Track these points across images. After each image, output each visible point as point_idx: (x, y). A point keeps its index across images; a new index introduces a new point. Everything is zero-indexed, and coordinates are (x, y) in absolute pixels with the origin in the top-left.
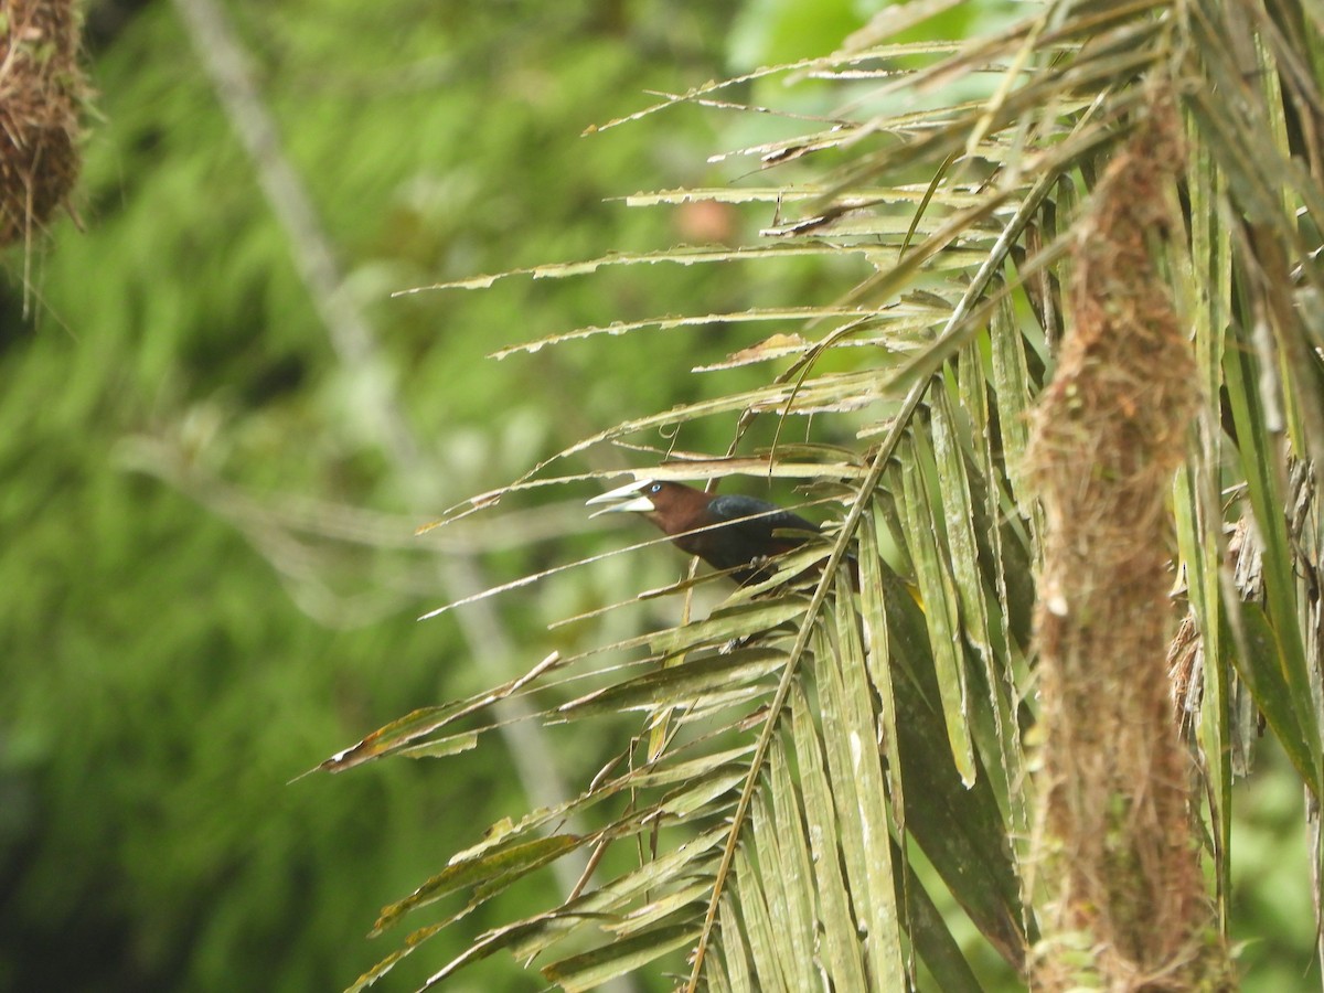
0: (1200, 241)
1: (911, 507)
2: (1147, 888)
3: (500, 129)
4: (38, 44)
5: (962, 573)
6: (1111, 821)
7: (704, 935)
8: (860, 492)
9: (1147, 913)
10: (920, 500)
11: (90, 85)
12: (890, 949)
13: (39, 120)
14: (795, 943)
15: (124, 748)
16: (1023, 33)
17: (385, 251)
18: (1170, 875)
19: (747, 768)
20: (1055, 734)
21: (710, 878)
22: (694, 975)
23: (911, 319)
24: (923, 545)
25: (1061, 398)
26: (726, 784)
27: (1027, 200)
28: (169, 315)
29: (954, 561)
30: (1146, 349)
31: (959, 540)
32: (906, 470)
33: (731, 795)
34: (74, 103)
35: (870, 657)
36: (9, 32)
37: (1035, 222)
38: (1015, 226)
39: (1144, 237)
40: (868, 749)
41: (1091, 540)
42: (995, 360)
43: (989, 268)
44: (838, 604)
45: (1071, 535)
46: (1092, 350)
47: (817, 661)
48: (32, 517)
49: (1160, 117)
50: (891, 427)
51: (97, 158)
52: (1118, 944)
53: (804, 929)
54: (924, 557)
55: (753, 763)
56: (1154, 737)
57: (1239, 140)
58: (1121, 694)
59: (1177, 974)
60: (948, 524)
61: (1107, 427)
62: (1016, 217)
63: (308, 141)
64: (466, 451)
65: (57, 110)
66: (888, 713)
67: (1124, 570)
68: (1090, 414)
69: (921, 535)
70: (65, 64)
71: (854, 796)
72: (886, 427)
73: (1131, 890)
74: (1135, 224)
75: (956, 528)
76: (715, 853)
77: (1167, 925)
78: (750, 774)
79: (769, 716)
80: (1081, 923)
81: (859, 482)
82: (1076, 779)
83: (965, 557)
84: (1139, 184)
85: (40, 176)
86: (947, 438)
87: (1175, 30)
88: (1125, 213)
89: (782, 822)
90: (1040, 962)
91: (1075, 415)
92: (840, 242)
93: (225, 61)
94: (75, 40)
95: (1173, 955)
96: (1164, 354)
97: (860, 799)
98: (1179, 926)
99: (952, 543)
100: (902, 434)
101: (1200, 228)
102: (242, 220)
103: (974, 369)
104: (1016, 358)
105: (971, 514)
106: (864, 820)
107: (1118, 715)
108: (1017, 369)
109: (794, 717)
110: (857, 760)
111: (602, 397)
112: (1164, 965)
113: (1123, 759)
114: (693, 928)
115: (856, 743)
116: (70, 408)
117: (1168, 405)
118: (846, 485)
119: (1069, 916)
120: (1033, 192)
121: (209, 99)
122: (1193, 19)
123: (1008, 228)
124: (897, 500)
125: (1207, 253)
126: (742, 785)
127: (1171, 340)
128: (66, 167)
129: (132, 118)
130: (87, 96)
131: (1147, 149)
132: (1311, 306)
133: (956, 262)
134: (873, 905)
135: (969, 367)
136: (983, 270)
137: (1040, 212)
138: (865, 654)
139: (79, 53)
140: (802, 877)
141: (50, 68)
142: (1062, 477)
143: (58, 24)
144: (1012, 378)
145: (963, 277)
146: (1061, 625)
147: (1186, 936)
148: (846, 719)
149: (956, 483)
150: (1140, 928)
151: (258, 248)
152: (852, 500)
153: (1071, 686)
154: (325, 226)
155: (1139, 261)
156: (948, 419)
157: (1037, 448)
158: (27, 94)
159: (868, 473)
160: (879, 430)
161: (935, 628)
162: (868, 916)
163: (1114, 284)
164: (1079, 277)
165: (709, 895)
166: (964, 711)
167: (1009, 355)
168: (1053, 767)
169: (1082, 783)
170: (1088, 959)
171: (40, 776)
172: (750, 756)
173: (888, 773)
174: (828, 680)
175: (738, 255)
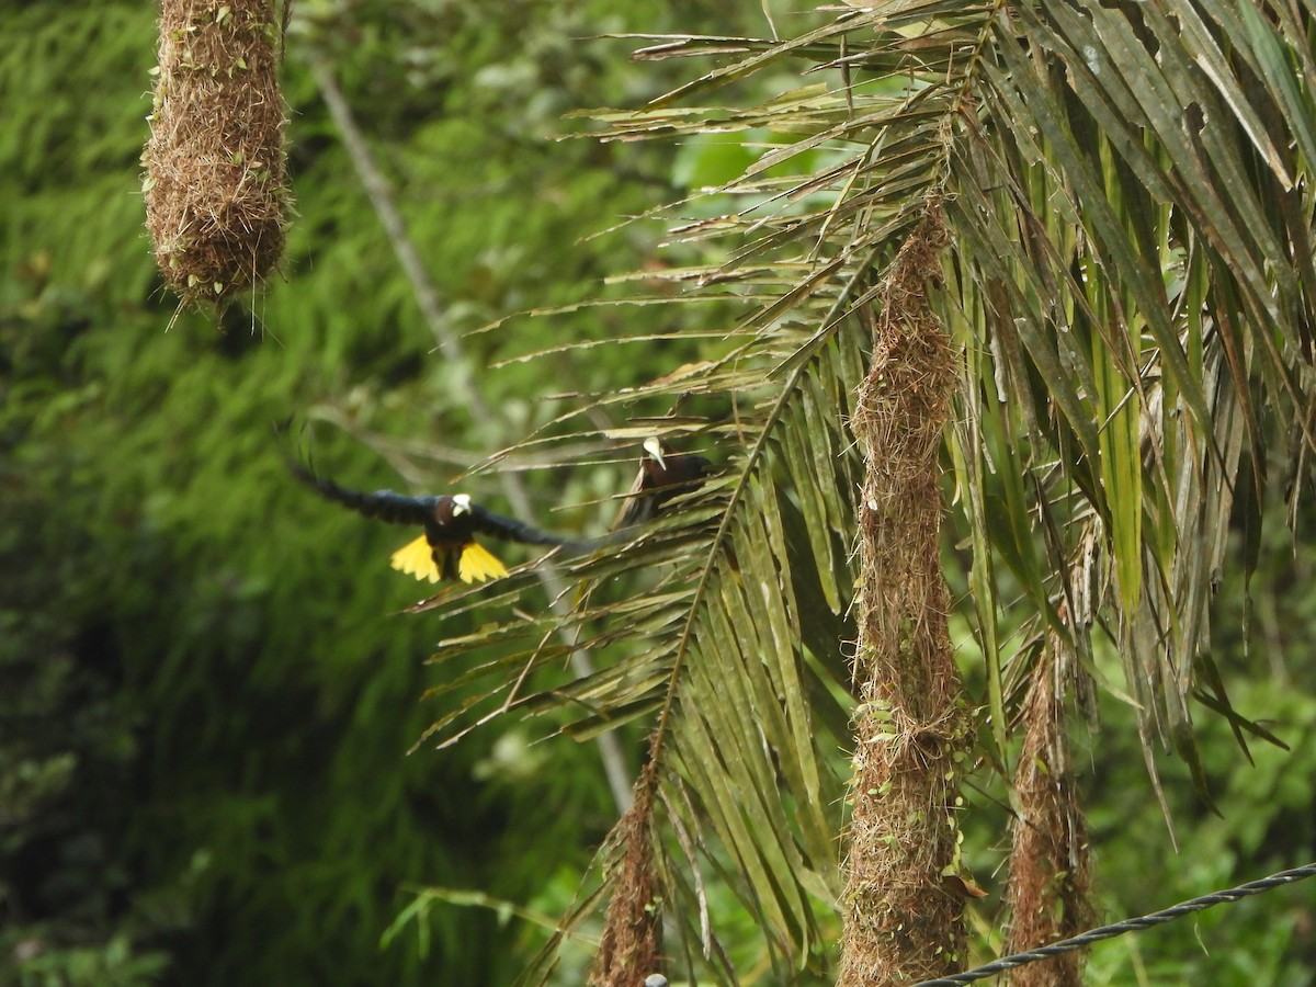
0: (967, 293)
1: (791, 450)
2: (924, 673)
3: (536, 222)
4: (260, 171)
5: (826, 488)
6: (903, 635)
7: (667, 703)
8: (759, 441)
9: (923, 689)
10: (797, 444)
11: (291, 195)
12: (799, 712)
13: (261, 216)
14: (738, 708)
15: (313, 587)
16: (852, 165)
17: (468, 295)
18: (937, 667)
19: (691, 604)
20: (870, 583)
21: (670, 670)
22: (660, 729)
23: (787, 337)
24: (800, 471)
25: (876, 382)
26: (677, 615)
27: (861, 268)
28: (340, 329)
29: (821, 481)
30: (925, 353)
31: (823, 468)
32: (788, 427)
33: (681, 620)
34: (282, 206)
35: (772, 538)
36: (243, 163)
37: (865, 281)
38: (854, 283)
39: (924, 286)
40: (773, 593)
41: (893, 466)
42: (842, 363)
43: (837, 307)
44: (746, 507)
45: (881, 463)
46: (892, 354)
47: (735, 540)
48: (259, 451)
49: (934, 215)
50: (777, 402)
51: (296, 239)
52: (906, 707)
53: (742, 699)
54: (802, 479)
55: (695, 601)
56: (929, 584)
57: (981, 229)
58: (910, 558)
59: (940, 726)
60: (816, 459)
61: (901, 399)
62: (854, 278)
63: (421, 229)
64: (517, 411)
65: (271, 210)
66: (786, 570)
67: (912, 484)
68: (892, 392)
69: (799, 465)
70: (276, 183)
71: (767, 619)
72: (773, 402)
73: (915, 675)
74: (919, 278)
75: (821, 461)
76: (672, 654)
77: (936, 696)
78: (693, 608)
79: (702, 573)
80: (885, 695)
81: (758, 434)
82: (882, 608)
83: (827, 478)
84: (922, 255)
85: (261, 249)
86: (813, 408)
87: (943, 162)
88: (913, 271)
89: (719, 636)
90: (858, 718)
91: (883, 392)
92: (741, 294)
93: (374, 180)
94: (282, 169)
95: (939, 715)
96: (936, 356)
97: (772, 623)
98: (942, 697)
99: (818, 470)
100: (784, 405)
101: (967, 285)
102: (384, 275)
103: (829, 368)
104: (855, 361)
105: (830, 453)
106: (775, 635)
107: (909, 572)
108: (856, 368)
109: (721, 573)
110: (767, 599)
111: (598, 380)
112: (933, 721)
113: (911, 597)
114: (658, 700)
115: (765, 588)
116: (281, 386)
117: (939, 386)
118: (749, 437)
119: (877, 690)
120: (864, 263)
121: (364, 202)
122: (953, 156)
123: (849, 284)
124: (783, 445)
125: (972, 300)
126: (687, 614)
127: (941, 347)
128: (277, 244)
129: (318, 214)
130: (289, 201)
131: (926, 235)
132: (1023, 328)
133: (816, 304)
134: (786, 686)
135: (826, 366)
136: (833, 309)
137: (868, 274)
138: (768, 536)
139: (285, 176)
140: (736, 669)
141: (267, 185)
142: (875, 428)
143: (272, 159)
144: (853, 373)
145: (821, 312)
146: (875, 517)
147: (946, 703)
148: (757, 573)
149: (820, 435)
150: (919, 697)
151: (393, 291)
152: (752, 447)
153: (880, 553)
154: (432, 281)
155: (921, 300)
156: (813, 397)
157: (860, 411)
158: (254, 199)
159: (763, 429)
160: (769, 404)
161: (810, 520)
162: (784, 690)
163: (906, 314)
164: (885, 310)
165: (669, 680)
166: (831, 569)
167: (851, 359)
168: (869, 601)
169: (886, 611)
170: (889, 716)
171: (263, 601)
172: (693, 596)
173: (788, 607)
174: (743, 550)
175: (676, 300)
